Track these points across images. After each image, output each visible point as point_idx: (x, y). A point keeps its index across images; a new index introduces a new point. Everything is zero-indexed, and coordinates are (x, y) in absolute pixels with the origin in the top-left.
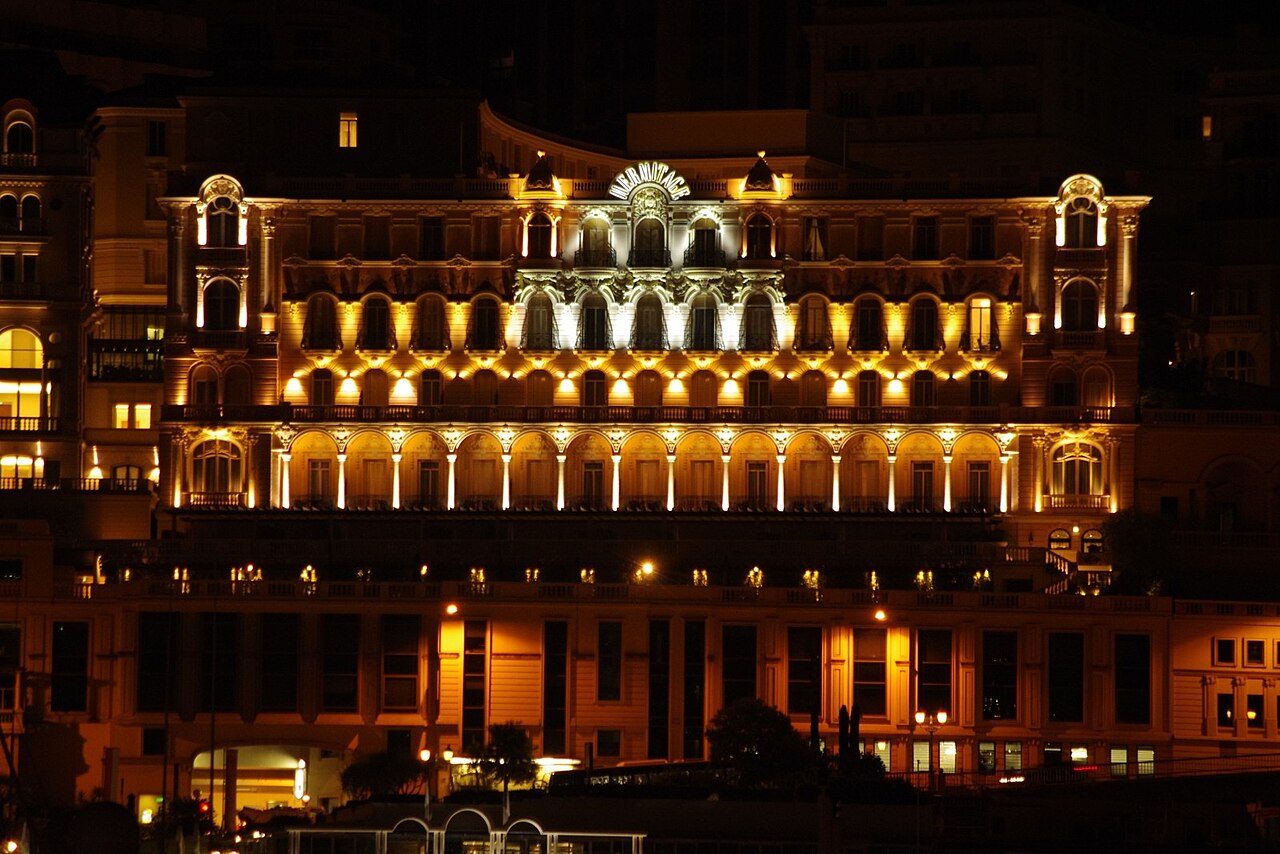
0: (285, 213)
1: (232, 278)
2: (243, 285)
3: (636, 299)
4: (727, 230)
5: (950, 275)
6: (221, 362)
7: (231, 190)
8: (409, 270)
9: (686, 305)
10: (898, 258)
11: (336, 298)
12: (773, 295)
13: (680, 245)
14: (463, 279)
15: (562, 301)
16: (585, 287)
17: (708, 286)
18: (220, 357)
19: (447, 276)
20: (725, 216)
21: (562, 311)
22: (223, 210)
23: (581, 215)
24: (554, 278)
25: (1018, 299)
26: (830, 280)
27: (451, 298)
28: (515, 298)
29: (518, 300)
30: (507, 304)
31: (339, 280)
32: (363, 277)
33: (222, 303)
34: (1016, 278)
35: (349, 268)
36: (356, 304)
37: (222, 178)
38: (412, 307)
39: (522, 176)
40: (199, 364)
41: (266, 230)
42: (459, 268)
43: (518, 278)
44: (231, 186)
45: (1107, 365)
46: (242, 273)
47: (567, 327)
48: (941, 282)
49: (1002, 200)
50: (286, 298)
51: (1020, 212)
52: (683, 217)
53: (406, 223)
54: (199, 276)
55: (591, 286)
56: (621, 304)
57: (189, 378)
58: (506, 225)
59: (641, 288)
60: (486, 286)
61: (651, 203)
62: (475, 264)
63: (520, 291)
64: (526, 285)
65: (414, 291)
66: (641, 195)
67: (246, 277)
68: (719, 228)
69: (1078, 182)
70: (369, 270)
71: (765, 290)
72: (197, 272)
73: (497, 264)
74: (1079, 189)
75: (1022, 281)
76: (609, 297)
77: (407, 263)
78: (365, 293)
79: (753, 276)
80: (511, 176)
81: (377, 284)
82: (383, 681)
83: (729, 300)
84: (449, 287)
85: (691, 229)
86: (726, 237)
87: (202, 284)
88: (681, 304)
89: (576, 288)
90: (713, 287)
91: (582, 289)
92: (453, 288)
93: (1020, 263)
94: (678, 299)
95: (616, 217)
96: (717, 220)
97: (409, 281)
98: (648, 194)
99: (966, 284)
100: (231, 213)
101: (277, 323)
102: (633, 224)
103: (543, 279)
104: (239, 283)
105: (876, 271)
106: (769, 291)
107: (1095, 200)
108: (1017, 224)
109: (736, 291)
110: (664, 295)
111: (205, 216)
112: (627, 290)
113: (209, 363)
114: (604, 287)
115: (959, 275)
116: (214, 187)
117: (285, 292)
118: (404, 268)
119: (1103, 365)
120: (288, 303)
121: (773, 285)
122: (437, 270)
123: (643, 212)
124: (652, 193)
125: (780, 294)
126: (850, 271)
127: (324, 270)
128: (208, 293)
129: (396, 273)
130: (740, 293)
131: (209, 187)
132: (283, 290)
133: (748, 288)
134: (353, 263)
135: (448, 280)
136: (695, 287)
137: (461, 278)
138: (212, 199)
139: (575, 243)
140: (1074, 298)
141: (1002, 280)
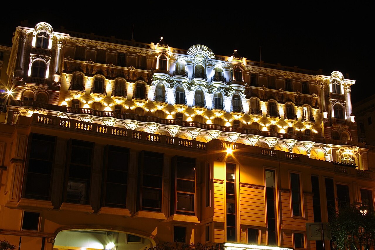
0: (67, 42)
1: (44, 59)
2: (49, 63)
3: (195, 90)
4: (226, 73)
5: (297, 97)
6: (36, 90)
7: (47, 30)
8: (113, 69)
9: (212, 95)
10: (281, 89)
11: (84, 75)
12: (241, 95)
13: (210, 75)
14: (133, 75)
15: (169, 87)
16: (177, 83)
17: (220, 89)
18: (36, 87)
19: (127, 73)
20: (225, 68)
21: (168, 91)
22: (43, 36)
23: (176, 60)
24: (167, 79)
25: (318, 108)
26: (260, 94)
27: (128, 81)
28: (152, 84)
29: (153, 85)
30: (148, 86)
31: (85, 69)
32: (95, 69)
33: (39, 68)
34: (317, 101)
35: (90, 65)
36: (91, 77)
37: (45, 24)
38: (113, 82)
39: (155, 44)
40: (27, 90)
41: (59, 46)
42: (131, 71)
43: (154, 77)
44: (47, 28)
45: (348, 131)
46: (48, 59)
47: (171, 96)
48: (294, 99)
49: (312, 76)
50: (64, 72)
51: (316, 81)
52: (211, 66)
53: (113, 53)
54: (31, 57)
55: (180, 83)
56: (190, 91)
57: (22, 94)
58: (149, 59)
59: (197, 87)
60: (141, 78)
61: (200, 59)
62: (137, 70)
63: (154, 81)
64: (156, 80)
65: (114, 76)
66: (197, 56)
67: (50, 60)
68: (223, 71)
69: (335, 73)
70: (97, 67)
71: (239, 93)
72: (30, 56)
73: (146, 71)
74: (335, 76)
75: (319, 102)
76: (186, 89)
77: (112, 66)
78: (96, 74)
79: (236, 87)
80: (151, 43)
81: (100, 72)
82: (176, 195)
83: (227, 95)
84: (127, 77)
85: (214, 70)
86: (225, 74)
87: (32, 60)
88: (211, 94)
89: (174, 84)
90: (222, 90)
91: (176, 84)
92: (129, 77)
93: (318, 97)
94: (210, 92)
95: (189, 62)
96: (222, 69)
97: (112, 72)
98: (200, 56)
99: (302, 101)
100: (46, 38)
101: (60, 79)
102: (194, 66)
103: (163, 78)
104: (47, 62)
105: (274, 93)
106: (240, 94)
107: (340, 80)
108: (316, 85)
109: (230, 92)
110: (205, 90)
111: (36, 36)
112: (192, 86)
113: (31, 90)
114: (184, 84)
115: (300, 98)
116: (41, 27)
117: (64, 69)
118: (111, 68)
119: (347, 131)
120: (65, 74)
121: (242, 92)
122: (123, 70)
123: (197, 62)
124: (201, 56)
125: (244, 95)
126: (266, 91)
127: (80, 65)
128: (34, 64)
129: (107, 69)
130: (231, 93)
131: (39, 26)
132: (63, 69)
133: (234, 92)
134: (91, 63)
135: (127, 74)
136: (215, 89)
137: (132, 74)
138: (39, 31)
139: (174, 69)
140: (337, 109)
141: (313, 102)
